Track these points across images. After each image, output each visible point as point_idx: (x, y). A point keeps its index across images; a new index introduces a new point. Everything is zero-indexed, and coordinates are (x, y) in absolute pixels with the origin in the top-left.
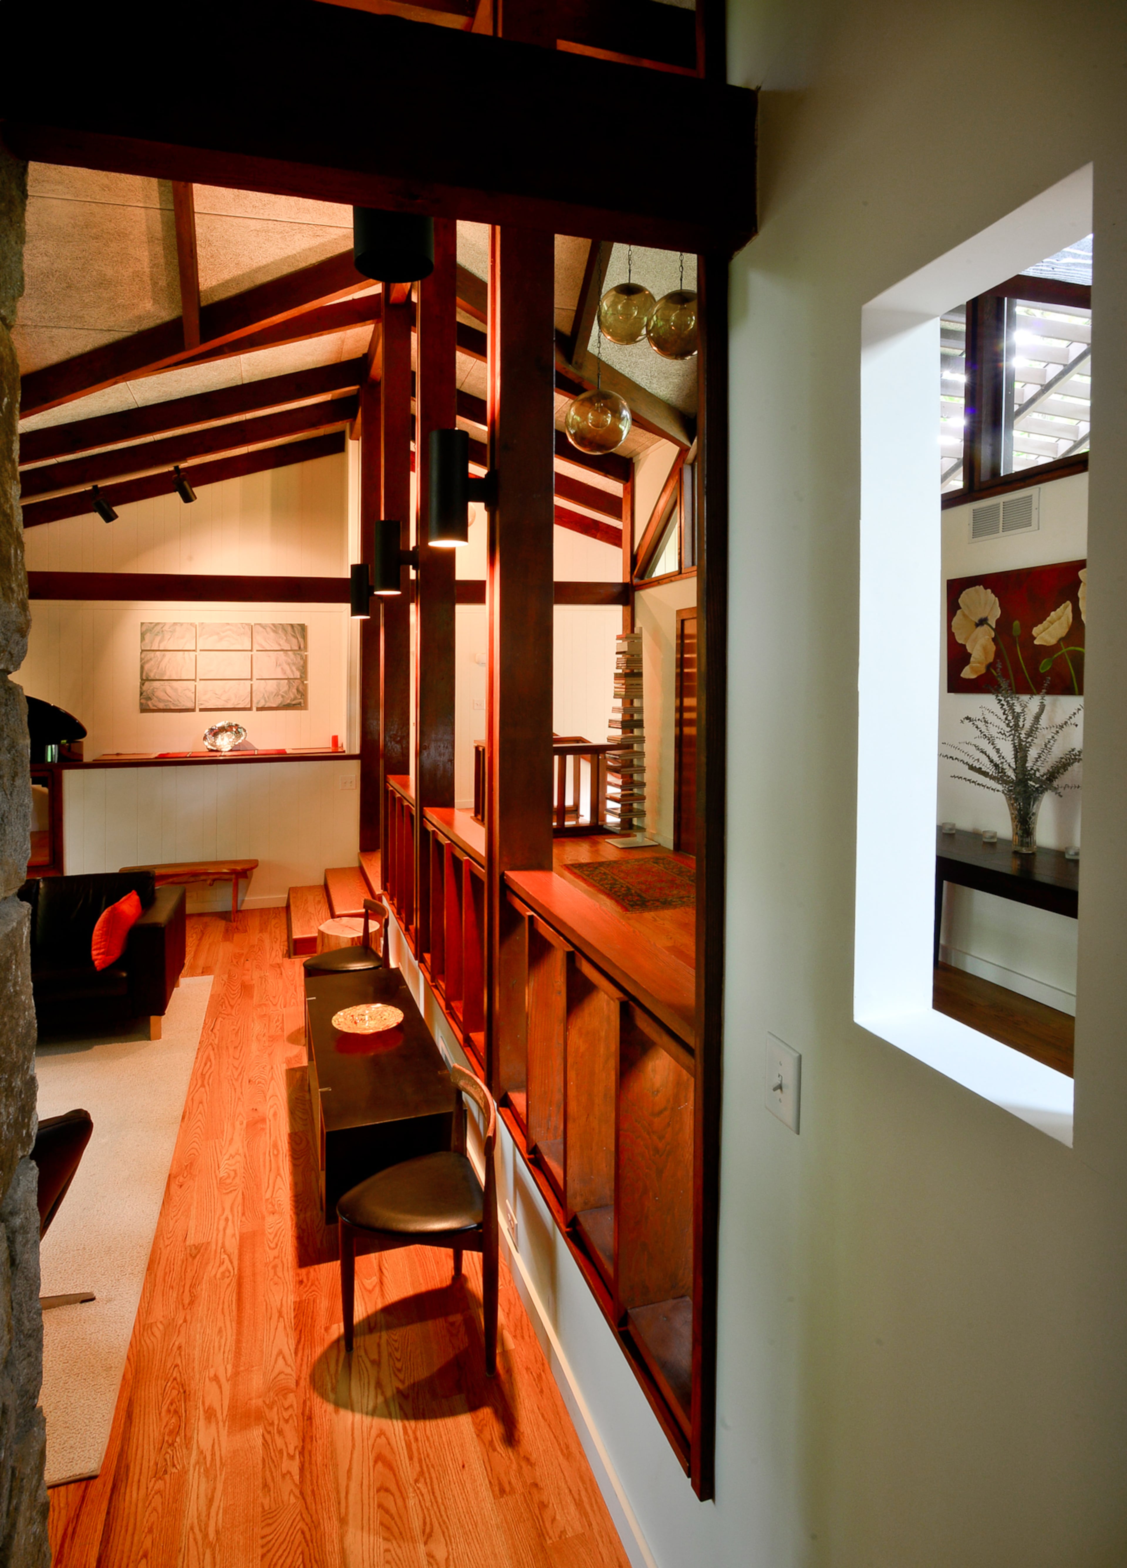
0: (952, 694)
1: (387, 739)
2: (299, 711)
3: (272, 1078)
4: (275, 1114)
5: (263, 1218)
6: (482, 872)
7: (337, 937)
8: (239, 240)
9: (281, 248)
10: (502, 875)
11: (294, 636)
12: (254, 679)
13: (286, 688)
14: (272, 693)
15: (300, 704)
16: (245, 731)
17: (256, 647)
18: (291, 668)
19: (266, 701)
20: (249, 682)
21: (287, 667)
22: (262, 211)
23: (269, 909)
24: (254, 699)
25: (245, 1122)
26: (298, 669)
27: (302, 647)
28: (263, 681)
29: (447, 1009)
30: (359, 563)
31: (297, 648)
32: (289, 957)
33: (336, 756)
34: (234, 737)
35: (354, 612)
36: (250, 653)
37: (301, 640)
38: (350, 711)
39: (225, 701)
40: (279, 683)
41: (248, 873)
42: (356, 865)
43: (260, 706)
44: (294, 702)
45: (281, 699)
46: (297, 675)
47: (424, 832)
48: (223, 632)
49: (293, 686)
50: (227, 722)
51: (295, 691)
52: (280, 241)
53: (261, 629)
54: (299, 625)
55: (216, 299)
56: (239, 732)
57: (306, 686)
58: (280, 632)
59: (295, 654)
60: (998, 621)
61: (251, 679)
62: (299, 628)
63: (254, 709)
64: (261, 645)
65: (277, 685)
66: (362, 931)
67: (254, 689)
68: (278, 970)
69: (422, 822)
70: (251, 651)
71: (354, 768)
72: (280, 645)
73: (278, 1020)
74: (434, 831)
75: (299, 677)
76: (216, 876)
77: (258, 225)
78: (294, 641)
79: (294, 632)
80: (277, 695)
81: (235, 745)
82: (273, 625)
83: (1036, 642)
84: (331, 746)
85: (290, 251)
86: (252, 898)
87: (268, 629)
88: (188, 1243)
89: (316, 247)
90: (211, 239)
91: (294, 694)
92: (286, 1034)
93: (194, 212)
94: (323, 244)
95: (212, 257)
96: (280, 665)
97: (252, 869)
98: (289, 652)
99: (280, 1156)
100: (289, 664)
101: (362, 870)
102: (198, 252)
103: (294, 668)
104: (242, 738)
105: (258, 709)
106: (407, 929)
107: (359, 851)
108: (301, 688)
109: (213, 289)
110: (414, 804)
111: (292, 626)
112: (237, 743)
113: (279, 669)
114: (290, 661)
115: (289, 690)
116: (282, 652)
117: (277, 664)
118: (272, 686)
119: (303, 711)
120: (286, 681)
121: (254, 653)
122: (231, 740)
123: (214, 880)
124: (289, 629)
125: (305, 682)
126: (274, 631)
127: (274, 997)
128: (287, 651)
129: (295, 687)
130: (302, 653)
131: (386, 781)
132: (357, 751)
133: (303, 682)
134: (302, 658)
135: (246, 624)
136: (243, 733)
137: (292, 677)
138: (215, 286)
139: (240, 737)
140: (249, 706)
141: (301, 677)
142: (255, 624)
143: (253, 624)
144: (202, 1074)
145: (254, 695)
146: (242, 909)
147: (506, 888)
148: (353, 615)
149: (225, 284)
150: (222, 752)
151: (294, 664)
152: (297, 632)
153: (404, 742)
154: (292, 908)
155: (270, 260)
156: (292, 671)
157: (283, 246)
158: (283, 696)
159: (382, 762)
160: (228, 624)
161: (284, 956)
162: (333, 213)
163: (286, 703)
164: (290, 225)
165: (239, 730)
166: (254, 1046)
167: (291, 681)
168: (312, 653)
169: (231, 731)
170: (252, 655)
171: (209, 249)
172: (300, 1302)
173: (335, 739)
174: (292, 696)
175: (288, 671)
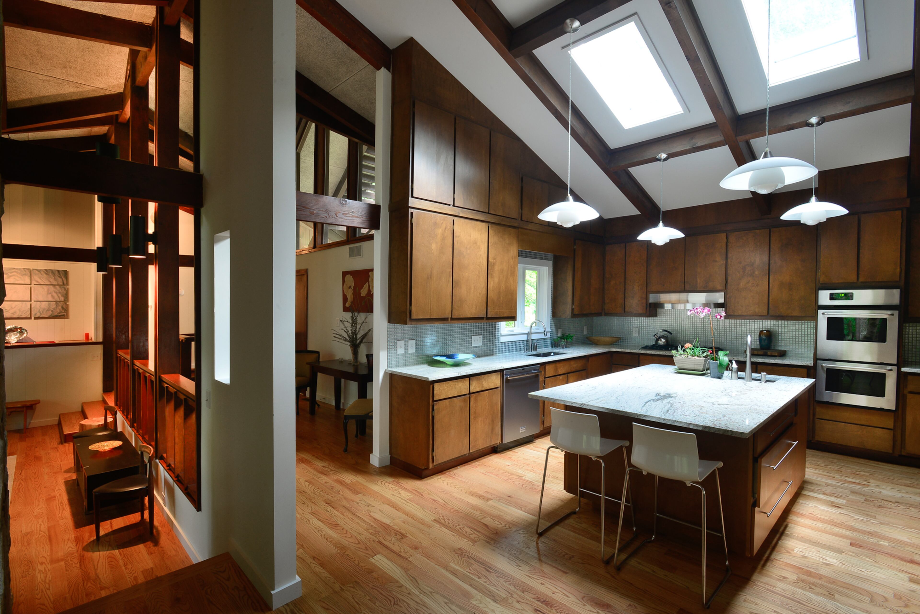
0: (344, 312)
1: (117, 333)
2: (63, 320)
3: (57, 485)
4: (60, 495)
5: (58, 521)
6: (153, 378)
7: (90, 425)
8: (33, 82)
9: (57, 90)
10: (160, 377)
11: (59, 277)
12: (33, 301)
13: (54, 306)
14: (45, 309)
15: (64, 315)
16: (26, 331)
17: (34, 282)
18: (58, 295)
19: (41, 314)
20: (29, 303)
21: (55, 295)
22: (46, 72)
23: (48, 426)
24: (32, 312)
25: (45, 499)
26: (63, 296)
27: (65, 283)
28: (39, 302)
29: (142, 439)
30: (102, 246)
31: (61, 284)
32: (62, 444)
33: (87, 343)
34: (19, 335)
35: (99, 270)
36: (30, 286)
37: (64, 279)
38: (97, 320)
39: (12, 313)
40: (50, 304)
41: (34, 406)
42: (101, 399)
43: (37, 316)
44: (59, 315)
45: (51, 313)
46: (62, 299)
47: (134, 370)
48: (11, 273)
49: (59, 305)
50: (14, 326)
51: (60, 308)
52: (56, 86)
53: (37, 272)
54: (63, 270)
55: (17, 107)
56: (22, 332)
57: (68, 306)
58: (50, 274)
59: (60, 287)
60: (354, 287)
61: (31, 301)
62: (63, 272)
63: (33, 318)
64: (37, 281)
65: (48, 305)
66: (103, 421)
67: (32, 307)
68: (56, 450)
69: (133, 366)
70: (31, 284)
71: (99, 350)
72: (50, 282)
73: (58, 467)
74: (137, 369)
75: (63, 300)
76: (12, 410)
77: (44, 78)
78: (60, 280)
79: (60, 274)
80: (48, 310)
81: (20, 339)
82: (46, 270)
83: (361, 295)
84: (84, 339)
85: (62, 92)
86: (36, 421)
87: (42, 273)
88: (23, 532)
89: (77, 92)
90: (15, 79)
91: (60, 310)
92: (63, 470)
93: (5, 66)
94: (81, 92)
95: (16, 87)
96: (50, 293)
97: (37, 404)
98: (57, 286)
99: (64, 506)
100: (56, 293)
101: (104, 402)
102: (7, 84)
103: (60, 295)
104: (25, 335)
105: (35, 318)
106: (127, 417)
107: (102, 392)
108: (64, 306)
109: (15, 102)
110: (129, 360)
111: (58, 271)
112: (21, 338)
113: (50, 296)
114: (57, 291)
115: (56, 308)
116: (52, 286)
117: (48, 293)
118: (45, 305)
119: (65, 320)
120: (55, 302)
121: (33, 286)
122: (17, 336)
123: (12, 412)
124: (57, 273)
125: (67, 303)
126: (46, 274)
127: (55, 459)
128: (55, 285)
129: (61, 306)
130: (65, 286)
131: (117, 353)
132: (101, 340)
133: (66, 303)
134: (65, 289)
135: (27, 269)
136: (25, 332)
137: (59, 300)
138: (17, 101)
139: (23, 335)
140: (29, 317)
141: (65, 300)
142: (33, 269)
143: (31, 269)
144: (18, 489)
145: (32, 310)
146: (30, 427)
147: (161, 381)
148: (98, 271)
149: (23, 101)
150: (10, 343)
151: (60, 293)
152: (61, 275)
153: (127, 334)
154: (63, 422)
155: (50, 94)
156: (59, 297)
157: (58, 89)
158: (52, 311)
159: (114, 345)
160: (14, 268)
161: (58, 444)
162: (87, 80)
163: (54, 315)
164: (62, 80)
165: (22, 330)
166: (46, 477)
167: (58, 302)
168: (72, 287)
169: (17, 331)
170: (31, 287)
171: (14, 83)
172: (77, 536)
173: (87, 335)
174: (59, 311)
175: (56, 296)
